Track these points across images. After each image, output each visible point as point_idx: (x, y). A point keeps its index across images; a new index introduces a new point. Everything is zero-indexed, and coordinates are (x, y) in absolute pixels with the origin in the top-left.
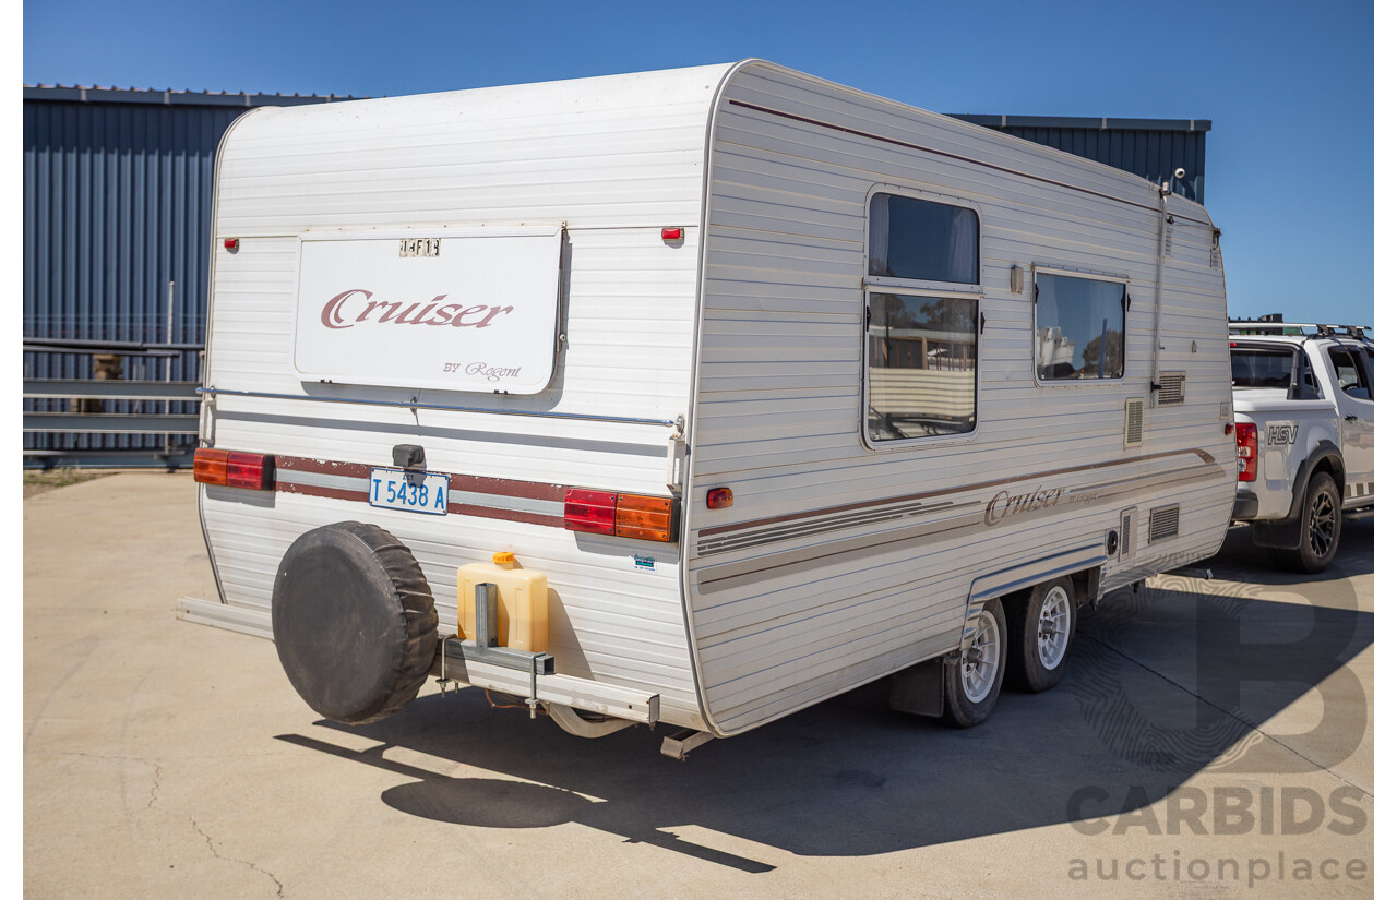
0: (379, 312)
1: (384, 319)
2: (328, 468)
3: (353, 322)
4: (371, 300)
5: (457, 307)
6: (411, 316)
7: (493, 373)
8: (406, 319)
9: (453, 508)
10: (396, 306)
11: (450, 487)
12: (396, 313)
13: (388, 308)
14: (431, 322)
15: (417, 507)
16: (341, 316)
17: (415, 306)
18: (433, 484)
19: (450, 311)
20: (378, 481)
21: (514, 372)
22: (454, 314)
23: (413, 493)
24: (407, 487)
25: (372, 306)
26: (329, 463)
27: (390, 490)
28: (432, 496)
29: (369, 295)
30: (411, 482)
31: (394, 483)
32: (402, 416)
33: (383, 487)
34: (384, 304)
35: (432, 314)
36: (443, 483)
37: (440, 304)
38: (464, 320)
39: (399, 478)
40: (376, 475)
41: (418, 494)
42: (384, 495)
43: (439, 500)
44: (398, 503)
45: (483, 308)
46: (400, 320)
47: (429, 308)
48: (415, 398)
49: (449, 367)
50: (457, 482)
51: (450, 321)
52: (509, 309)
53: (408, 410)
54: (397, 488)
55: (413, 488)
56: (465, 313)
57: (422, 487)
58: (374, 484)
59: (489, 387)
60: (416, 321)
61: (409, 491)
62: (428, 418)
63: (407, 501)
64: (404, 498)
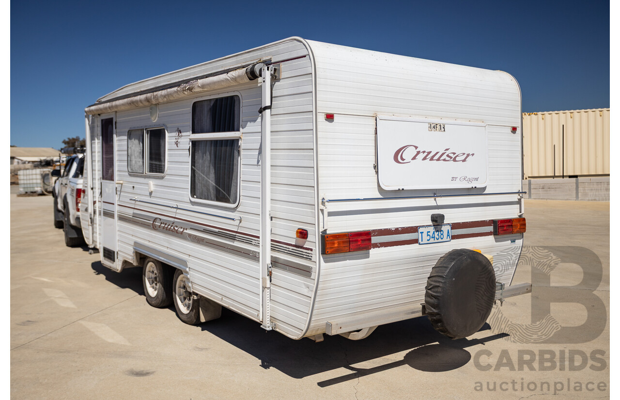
0: (422, 156)
1: (425, 159)
2: (397, 231)
3: (410, 160)
4: (418, 150)
5: (454, 154)
6: (436, 157)
7: (470, 180)
8: (434, 159)
9: (454, 237)
10: (429, 153)
11: (452, 229)
12: (429, 156)
13: (426, 154)
14: (444, 160)
15: (440, 240)
16: (404, 157)
17: (437, 153)
18: (445, 229)
19: (451, 155)
20: (422, 233)
21: (477, 179)
22: (453, 156)
23: (438, 235)
24: (435, 233)
25: (418, 153)
26: (397, 229)
27: (428, 235)
28: (445, 234)
29: (416, 148)
30: (437, 230)
31: (429, 232)
32: (430, 202)
33: (425, 235)
34: (424, 152)
35: (444, 157)
36: (449, 227)
37: (448, 152)
38: (457, 159)
39: (432, 229)
40: (420, 230)
41: (440, 234)
42: (425, 238)
43: (448, 235)
44: (432, 240)
45: (464, 154)
46: (432, 159)
47: (443, 154)
48: (435, 193)
49: (453, 179)
50: (455, 226)
51: (452, 159)
52: (473, 155)
53: (433, 199)
54: (431, 234)
55: (438, 233)
56: (457, 156)
57: (441, 231)
58: (420, 235)
59: (469, 186)
60: (438, 160)
61: (436, 234)
62: (442, 201)
63: (435, 239)
64: (434, 237)
